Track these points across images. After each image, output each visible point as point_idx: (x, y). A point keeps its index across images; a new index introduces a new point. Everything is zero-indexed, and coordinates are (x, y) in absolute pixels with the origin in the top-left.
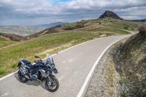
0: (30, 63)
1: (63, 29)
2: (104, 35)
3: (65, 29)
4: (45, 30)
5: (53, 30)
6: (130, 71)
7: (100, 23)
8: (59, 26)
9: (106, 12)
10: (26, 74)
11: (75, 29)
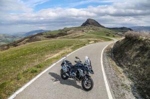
0: (71, 64)
1: (45, 37)
2: (92, 42)
3: (47, 37)
4: (25, 38)
5: (34, 38)
6: (129, 64)
7: (83, 31)
8: (41, 34)
9: (88, 20)
10: (67, 72)
11: (58, 37)
